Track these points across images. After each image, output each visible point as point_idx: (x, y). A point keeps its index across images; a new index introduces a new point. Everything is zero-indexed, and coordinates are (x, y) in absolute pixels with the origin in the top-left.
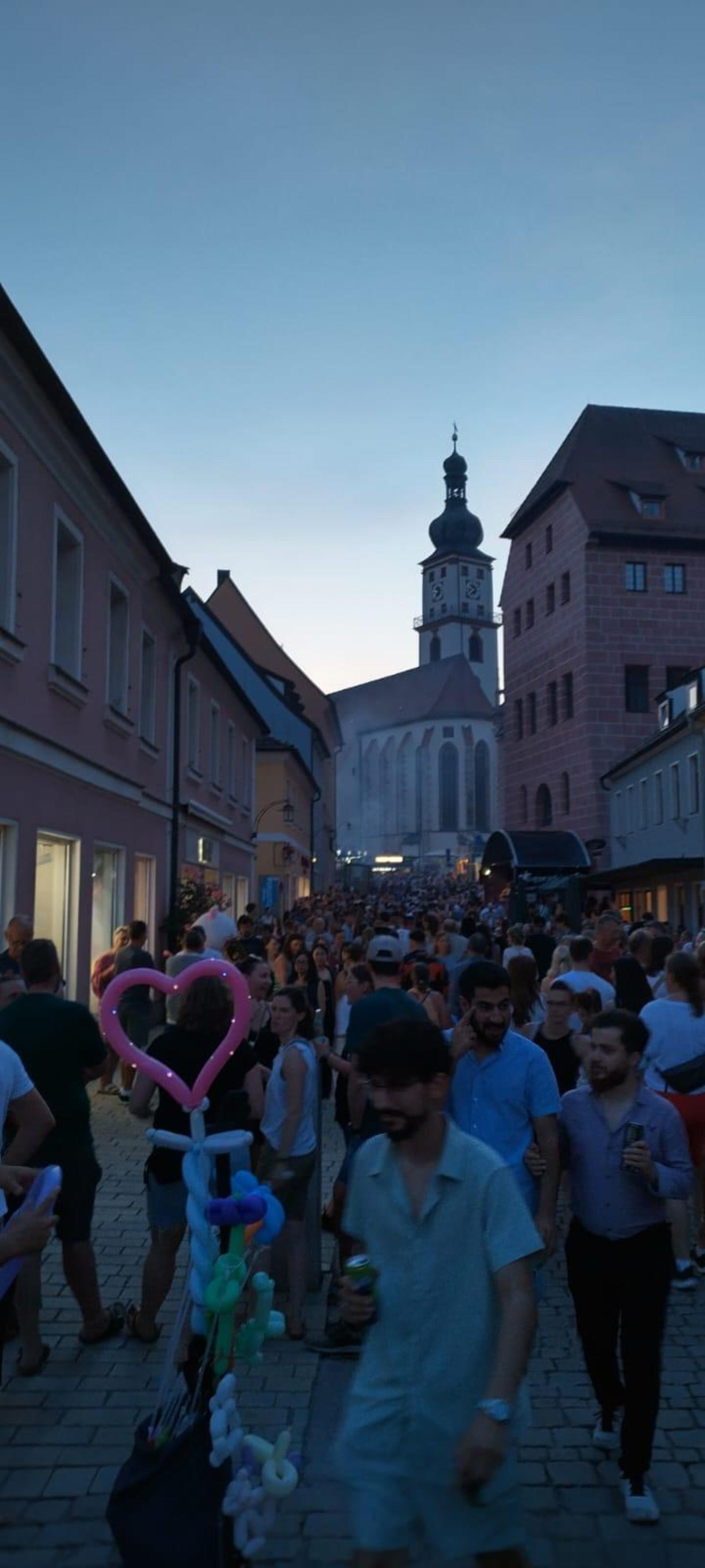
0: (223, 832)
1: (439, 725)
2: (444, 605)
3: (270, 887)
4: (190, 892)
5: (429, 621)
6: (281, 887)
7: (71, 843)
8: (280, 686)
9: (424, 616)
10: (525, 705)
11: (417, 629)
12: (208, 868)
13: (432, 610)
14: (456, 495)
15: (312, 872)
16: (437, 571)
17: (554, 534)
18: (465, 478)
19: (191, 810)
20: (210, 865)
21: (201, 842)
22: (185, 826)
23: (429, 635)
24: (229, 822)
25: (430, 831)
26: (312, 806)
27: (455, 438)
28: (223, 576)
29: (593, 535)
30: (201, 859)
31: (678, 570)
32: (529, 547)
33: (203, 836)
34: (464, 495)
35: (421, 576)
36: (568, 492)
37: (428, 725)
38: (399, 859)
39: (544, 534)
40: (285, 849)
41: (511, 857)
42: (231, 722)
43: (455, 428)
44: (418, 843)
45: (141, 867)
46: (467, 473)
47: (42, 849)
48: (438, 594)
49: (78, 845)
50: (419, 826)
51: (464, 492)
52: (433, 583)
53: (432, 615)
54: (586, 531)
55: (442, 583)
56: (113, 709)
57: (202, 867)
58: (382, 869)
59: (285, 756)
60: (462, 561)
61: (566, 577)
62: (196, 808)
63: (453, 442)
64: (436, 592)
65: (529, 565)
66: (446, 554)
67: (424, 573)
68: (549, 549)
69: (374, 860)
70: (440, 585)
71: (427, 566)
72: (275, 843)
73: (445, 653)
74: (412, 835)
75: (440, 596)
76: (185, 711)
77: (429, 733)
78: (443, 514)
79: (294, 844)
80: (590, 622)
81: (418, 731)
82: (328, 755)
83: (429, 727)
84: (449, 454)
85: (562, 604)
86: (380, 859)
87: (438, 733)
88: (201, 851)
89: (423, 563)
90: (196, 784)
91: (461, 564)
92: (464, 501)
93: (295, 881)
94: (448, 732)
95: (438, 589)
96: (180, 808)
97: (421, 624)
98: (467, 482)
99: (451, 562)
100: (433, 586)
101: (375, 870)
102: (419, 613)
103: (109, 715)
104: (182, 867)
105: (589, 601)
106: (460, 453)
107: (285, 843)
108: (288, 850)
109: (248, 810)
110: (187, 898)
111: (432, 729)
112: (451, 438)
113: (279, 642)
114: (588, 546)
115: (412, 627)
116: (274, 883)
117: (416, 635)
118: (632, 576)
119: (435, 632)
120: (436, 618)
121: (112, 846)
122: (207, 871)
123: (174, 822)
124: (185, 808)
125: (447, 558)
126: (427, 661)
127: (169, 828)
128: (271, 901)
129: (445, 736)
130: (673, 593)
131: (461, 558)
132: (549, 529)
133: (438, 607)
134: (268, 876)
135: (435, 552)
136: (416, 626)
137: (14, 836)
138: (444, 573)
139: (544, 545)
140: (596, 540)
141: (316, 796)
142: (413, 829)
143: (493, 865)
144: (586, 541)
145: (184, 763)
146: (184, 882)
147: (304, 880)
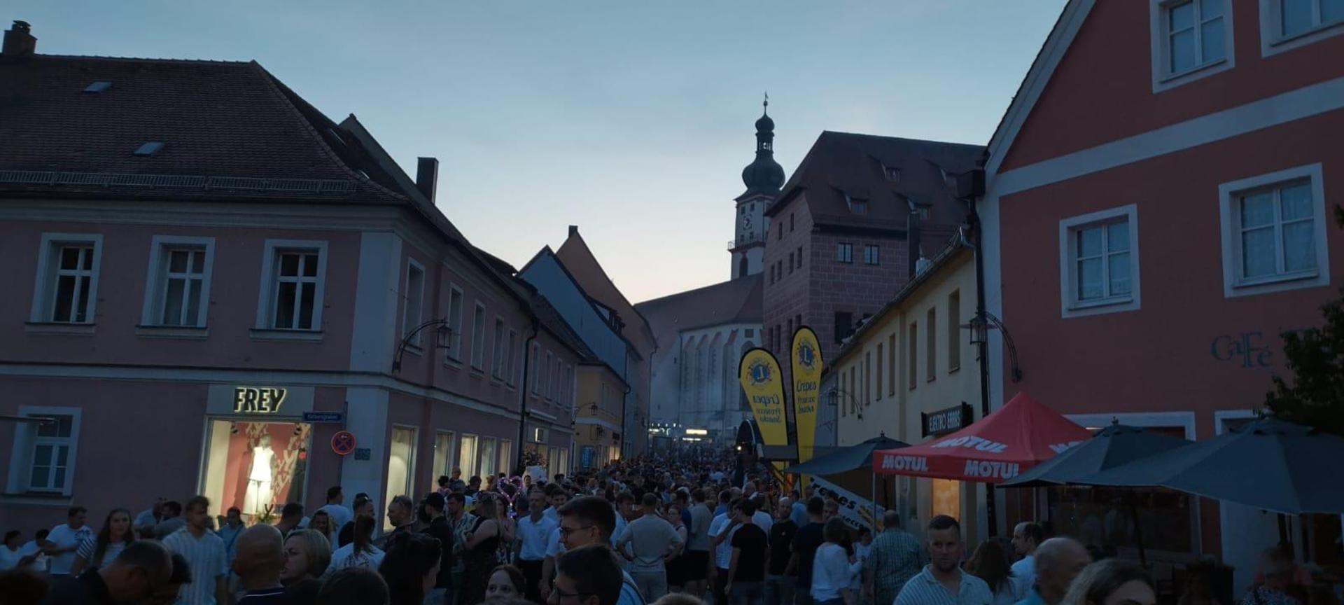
0: (551, 424)
1: (742, 328)
2: (752, 233)
3: (587, 453)
4: (528, 458)
5: (740, 244)
6: (594, 453)
7: (474, 437)
8: (606, 314)
9: (736, 241)
10: (774, 332)
11: (730, 250)
12: (541, 444)
13: (742, 236)
14: (765, 148)
15: (623, 443)
16: (748, 206)
17: (796, 219)
18: (772, 135)
19: (531, 415)
20: (543, 442)
21: (537, 430)
22: (528, 423)
23: (740, 255)
24: (555, 418)
25: (731, 410)
26: (624, 397)
27: (765, 104)
28: (573, 230)
29: (816, 225)
30: (536, 440)
31: (875, 249)
32: (781, 224)
33: (538, 427)
34: (771, 148)
35: (735, 210)
36: (803, 194)
37: (734, 327)
38: (704, 432)
39: (789, 218)
40: (598, 428)
41: (752, 439)
42: (560, 360)
43: (766, 96)
44: (722, 419)
45: (503, 444)
46: (774, 131)
47: (463, 440)
48: (747, 225)
49: (477, 439)
50: (724, 405)
51: (771, 145)
52: (744, 215)
53: (742, 240)
54: (811, 223)
55: (751, 215)
56: (494, 376)
57: (537, 444)
58: (689, 439)
59: (601, 369)
60: (767, 199)
61: (800, 250)
62: (534, 414)
63: (763, 107)
64: (746, 222)
65: (780, 238)
66: (757, 193)
67: (738, 207)
68: (792, 229)
69: (685, 431)
70: (749, 217)
71: (740, 202)
72: (592, 425)
73: (751, 271)
74: (717, 412)
75: (749, 226)
76: (531, 362)
77: (734, 333)
78: (754, 162)
79: (605, 424)
80: (812, 283)
81: (726, 331)
82: (641, 359)
83: (734, 329)
84: (760, 116)
85: (798, 268)
86: (689, 432)
87: (742, 333)
88: (537, 435)
89: (737, 200)
90: (536, 400)
91: (766, 201)
92: (772, 152)
93: (607, 449)
94: (749, 333)
95: (748, 220)
96: (525, 414)
97: (733, 247)
98: (774, 138)
99: (759, 200)
100: (745, 217)
101: (684, 439)
102: (732, 238)
103: (492, 379)
104: (525, 444)
105: (812, 268)
106: (769, 115)
107: (598, 425)
108: (600, 430)
109: (570, 408)
110: (527, 461)
111: (737, 330)
112: (762, 104)
113: (610, 278)
114: (813, 232)
115: (727, 248)
116: (590, 451)
117: (730, 254)
118: (842, 251)
119: (744, 253)
120: (747, 242)
121: (491, 437)
122: (540, 446)
123: (522, 422)
124: (528, 414)
125: (754, 197)
126: (737, 276)
127: (519, 424)
128: (587, 463)
129: (747, 336)
130: (871, 264)
131: (767, 197)
132: (792, 216)
133: (747, 235)
134: (585, 446)
135: (747, 192)
136: (730, 248)
137: (454, 438)
138: (752, 208)
139: (789, 225)
140: (819, 229)
141: (628, 391)
142: (719, 409)
143: (743, 443)
144: (811, 229)
145: (529, 389)
146: (525, 453)
147: (615, 448)
